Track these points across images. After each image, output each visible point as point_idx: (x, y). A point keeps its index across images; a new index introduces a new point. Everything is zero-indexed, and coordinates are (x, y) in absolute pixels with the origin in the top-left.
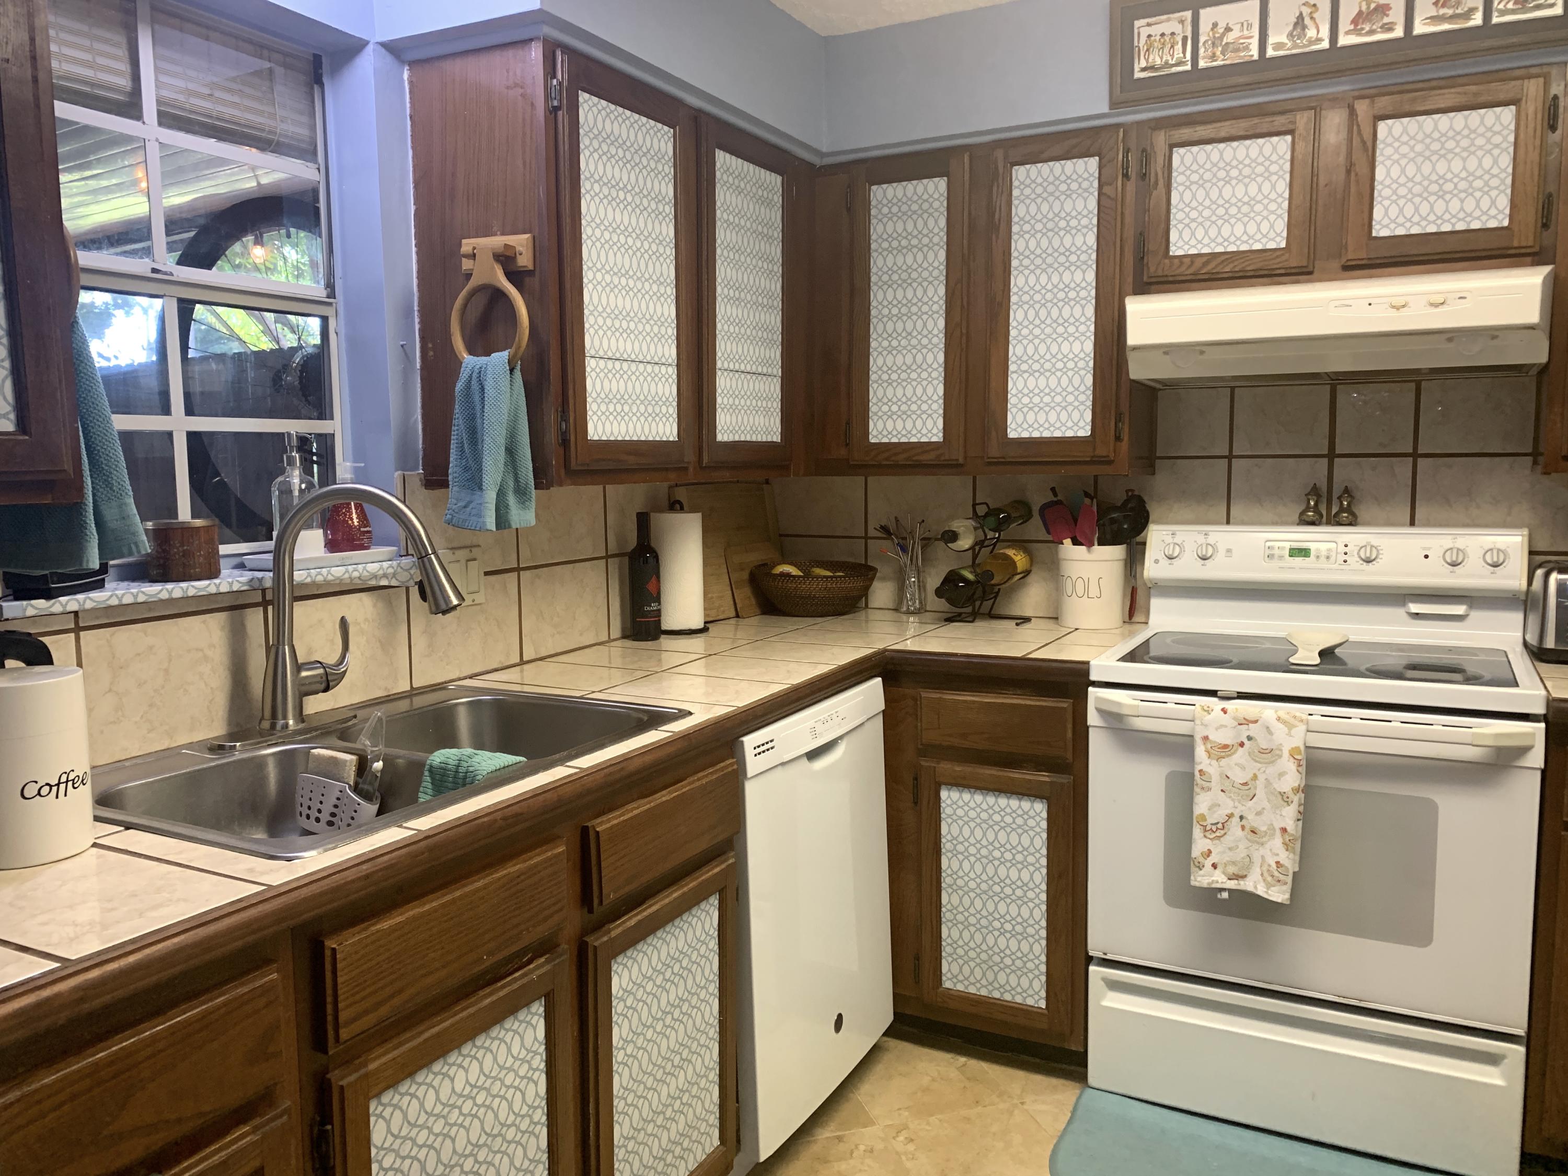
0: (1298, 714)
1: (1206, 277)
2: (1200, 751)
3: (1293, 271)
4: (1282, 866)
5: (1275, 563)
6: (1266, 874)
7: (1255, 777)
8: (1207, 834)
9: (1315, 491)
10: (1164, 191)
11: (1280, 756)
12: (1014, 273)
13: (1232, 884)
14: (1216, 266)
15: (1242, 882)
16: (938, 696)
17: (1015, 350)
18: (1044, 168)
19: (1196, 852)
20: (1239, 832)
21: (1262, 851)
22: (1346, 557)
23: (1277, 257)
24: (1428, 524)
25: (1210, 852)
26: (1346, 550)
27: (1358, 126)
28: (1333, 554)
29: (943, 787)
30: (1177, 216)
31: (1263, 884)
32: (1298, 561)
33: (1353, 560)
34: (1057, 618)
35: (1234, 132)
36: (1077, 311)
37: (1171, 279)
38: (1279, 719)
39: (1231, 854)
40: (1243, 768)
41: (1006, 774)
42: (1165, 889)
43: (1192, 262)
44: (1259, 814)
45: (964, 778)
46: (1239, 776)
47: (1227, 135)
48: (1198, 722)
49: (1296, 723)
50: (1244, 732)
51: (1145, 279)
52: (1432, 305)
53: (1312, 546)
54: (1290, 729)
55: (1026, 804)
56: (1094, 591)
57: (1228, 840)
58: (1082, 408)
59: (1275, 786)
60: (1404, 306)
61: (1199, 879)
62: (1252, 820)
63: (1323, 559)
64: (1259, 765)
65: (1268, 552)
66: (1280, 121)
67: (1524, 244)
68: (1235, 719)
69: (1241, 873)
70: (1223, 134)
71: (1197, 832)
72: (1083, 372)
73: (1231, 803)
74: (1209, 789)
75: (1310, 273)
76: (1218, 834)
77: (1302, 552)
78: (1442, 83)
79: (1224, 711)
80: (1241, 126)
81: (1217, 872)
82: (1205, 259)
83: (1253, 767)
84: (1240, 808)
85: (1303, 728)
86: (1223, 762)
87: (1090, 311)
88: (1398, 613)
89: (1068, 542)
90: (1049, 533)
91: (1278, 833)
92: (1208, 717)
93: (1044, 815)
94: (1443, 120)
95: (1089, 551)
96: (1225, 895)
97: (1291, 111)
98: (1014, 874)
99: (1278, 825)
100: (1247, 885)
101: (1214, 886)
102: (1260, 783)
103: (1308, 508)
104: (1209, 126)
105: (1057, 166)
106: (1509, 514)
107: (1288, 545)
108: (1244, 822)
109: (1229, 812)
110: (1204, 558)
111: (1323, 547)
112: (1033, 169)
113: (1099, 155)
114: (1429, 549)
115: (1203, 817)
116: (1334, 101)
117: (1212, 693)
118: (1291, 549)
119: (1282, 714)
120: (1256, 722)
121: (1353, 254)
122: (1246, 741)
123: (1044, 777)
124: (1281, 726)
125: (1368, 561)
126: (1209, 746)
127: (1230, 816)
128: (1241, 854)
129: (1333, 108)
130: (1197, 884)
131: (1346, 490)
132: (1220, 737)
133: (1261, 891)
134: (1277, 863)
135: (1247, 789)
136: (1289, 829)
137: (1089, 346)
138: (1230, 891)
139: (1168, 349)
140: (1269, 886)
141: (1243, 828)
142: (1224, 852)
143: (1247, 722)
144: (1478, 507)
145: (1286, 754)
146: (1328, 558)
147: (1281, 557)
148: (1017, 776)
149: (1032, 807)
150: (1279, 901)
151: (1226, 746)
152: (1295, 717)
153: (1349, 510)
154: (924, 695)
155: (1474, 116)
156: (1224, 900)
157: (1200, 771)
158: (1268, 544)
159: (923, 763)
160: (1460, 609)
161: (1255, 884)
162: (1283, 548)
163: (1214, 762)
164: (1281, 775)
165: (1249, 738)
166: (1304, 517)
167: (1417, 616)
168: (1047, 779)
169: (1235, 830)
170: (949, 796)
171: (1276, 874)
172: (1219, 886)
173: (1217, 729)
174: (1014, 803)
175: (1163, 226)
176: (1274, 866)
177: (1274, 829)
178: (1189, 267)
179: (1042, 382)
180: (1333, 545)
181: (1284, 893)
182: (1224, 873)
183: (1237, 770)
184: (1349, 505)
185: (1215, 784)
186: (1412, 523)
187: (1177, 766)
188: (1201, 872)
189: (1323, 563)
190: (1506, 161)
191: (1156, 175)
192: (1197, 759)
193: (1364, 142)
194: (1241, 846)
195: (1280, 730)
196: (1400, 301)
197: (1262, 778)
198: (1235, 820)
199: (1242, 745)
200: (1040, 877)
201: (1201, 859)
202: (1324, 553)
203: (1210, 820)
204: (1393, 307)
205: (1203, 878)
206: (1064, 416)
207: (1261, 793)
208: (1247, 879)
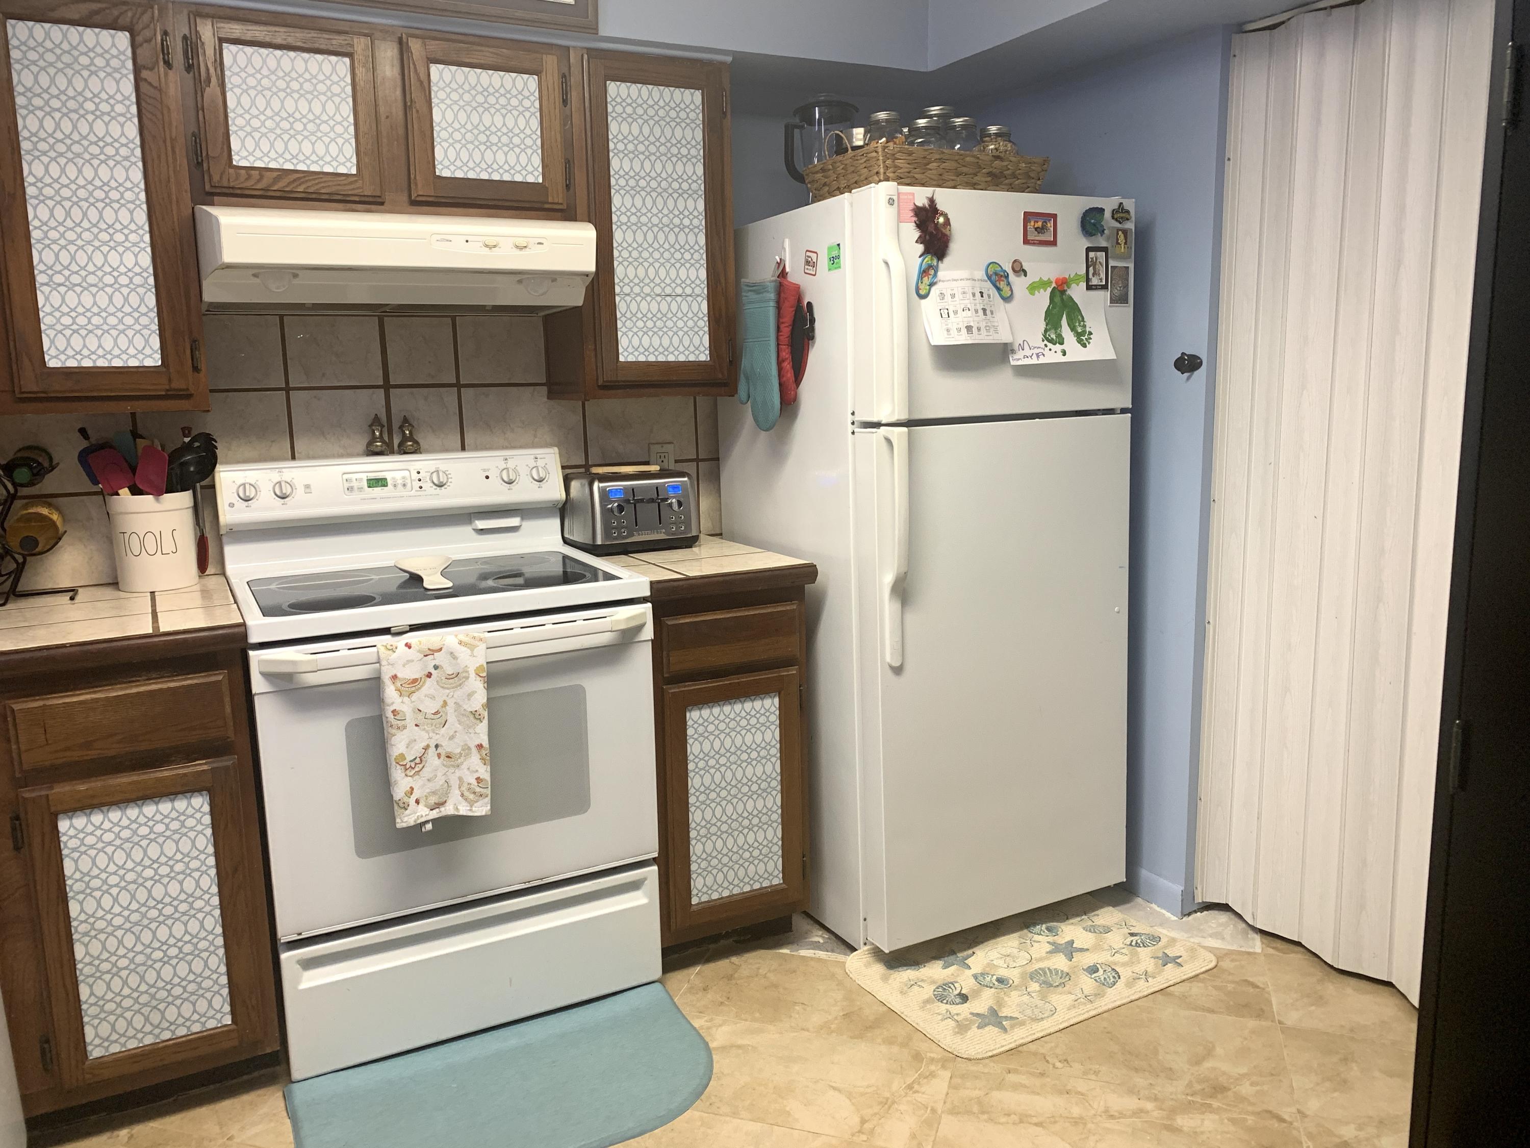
0: (476, 635)
1: (278, 194)
2: (390, 692)
3: (367, 199)
4: (482, 780)
5: (356, 496)
6: (466, 794)
7: (445, 704)
8: (408, 772)
9: (376, 420)
10: (218, 90)
11: (467, 678)
12: (26, 158)
13: (435, 814)
14: (289, 184)
15: (442, 809)
16: (41, 703)
17: (42, 257)
18: (56, 31)
19: (399, 793)
20: (437, 762)
21: (458, 773)
22: (420, 484)
23: (351, 183)
24: (477, 448)
25: (412, 789)
26: (420, 476)
27: (414, 64)
28: (408, 481)
29: (60, 816)
30: (236, 122)
31: (464, 803)
32: (378, 490)
33: (427, 485)
34: (117, 584)
35: (291, 41)
36: (124, 216)
37: (239, 192)
38: (460, 643)
39: (430, 785)
40: (433, 697)
41: (152, 776)
42: (356, 843)
43: (261, 177)
44: (452, 738)
45: (93, 797)
46: (430, 707)
47: (284, 43)
48: (384, 663)
49: (477, 643)
50: (430, 662)
51: (208, 188)
52: (517, 247)
53: (388, 476)
54: (472, 650)
55: (181, 804)
56: (168, 546)
57: (427, 772)
58: (146, 332)
59: (465, 707)
60: (495, 246)
61: (405, 819)
62: (448, 746)
63: (400, 487)
64: (448, 691)
65: (347, 485)
66: (337, 41)
67: (556, 201)
68: (419, 651)
69: (442, 800)
70: (279, 41)
71: (397, 774)
72: (141, 290)
73: (424, 735)
74: (405, 727)
75: (382, 204)
76: (417, 769)
77: (378, 482)
78: (477, 40)
79: (408, 646)
80: (295, 36)
81: (421, 806)
82: (276, 174)
83: (442, 695)
84: (436, 737)
85: (483, 646)
86: (414, 697)
87: (141, 216)
88: (467, 530)
89: (125, 492)
90: (96, 483)
91: (474, 750)
92: (394, 656)
93: (206, 808)
94: (486, 76)
95: (157, 500)
96: (429, 827)
97: (347, 33)
98: (174, 889)
99: (473, 744)
100: (448, 810)
101: (419, 822)
102: (450, 709)
103: (373, 439)
104: (262, 28)
105: (74, 32)
106: (535, 436)
107: (364, 477)
108: (440, 750)
109: (424, 744)
110: (283, 497)
111: (398, 475)
112: (40, 30)
113: (130, 29)
114: (488, 470)
115: (402, 756)
116: (386, 32)
117: (386, 631)
118: (369, 480)
119: (462, 637)
120: (440, 650)
121: (421, 190)
122: (433, 671)
123: (202, 766)
124: (464, 649)
125: (441, 485)
126: (398, 684)
127: (426, 748)
128: (440, 781)
129: (384, 39)
130: (404, 825)
131: (405, 420)
132: (407, 673)
133: (464, 810)
134: (478, 779)
135: (439, 718)
136: (484, 745)
137: (146, 259)
138: (434, 821)
139: (257, 270)
140: (471, 803)
141: (439, 756)
142: (424, 785)
143: (432, 652)
144: (512, 431)
145: (472, 675)
146: (404, 485)
147: (360, 489)
148: (166, 774)
149: (189, 804)
150: (484, 814)
151: (415, 681)
152: (474, 638)
153: (411, 438)
154: (16, 707)
155: (509, 77)
156: (429, 831)
157: (394, 712)
158: (346, 476)
159: (27, 795)
160: (514, 521)
161: (457, 806)
162: (361, 480)
163: (406, 699)
164: (470, 695)
165: (436, 667)
166: (372, 448)
167: (482, 531)
168: (205, 767)
169: (432, 760)
170: (71, 826)
171: (478, 790)
172: (423, 820)
173: (404, 666)
174: (165, 807)
175: (222, 130)
176: (474, 782)
177: (469, 748)
178: (259, 181)
179: (87, 300)
180: (406, 473)
181: (486, 805)
182: (426, 806)
183: (428, 702)
184: (411, 433)
185: (410, 722)
186: (463, 448)
187: (361, 712)
188: (407, 812)
189: (400, 491)
190: (535, 123)
191: (208, 70)
192: (388, 700)
193: (419, 80)
194: (439, 774)
195: (463, 654)
196: (491, 241)
197: (451, 703)
198: (432, 750)
199: (429, 675)
200: (209, 882)
201: (406, 799)
202: (400, 482)
203: (409, 757)
204: (487, 246)
205: (407, 819)
206: (123, 341)
207: (452, 718)
208: (447, 804)
